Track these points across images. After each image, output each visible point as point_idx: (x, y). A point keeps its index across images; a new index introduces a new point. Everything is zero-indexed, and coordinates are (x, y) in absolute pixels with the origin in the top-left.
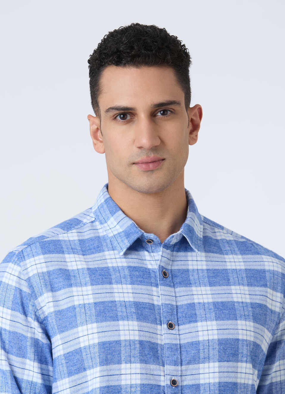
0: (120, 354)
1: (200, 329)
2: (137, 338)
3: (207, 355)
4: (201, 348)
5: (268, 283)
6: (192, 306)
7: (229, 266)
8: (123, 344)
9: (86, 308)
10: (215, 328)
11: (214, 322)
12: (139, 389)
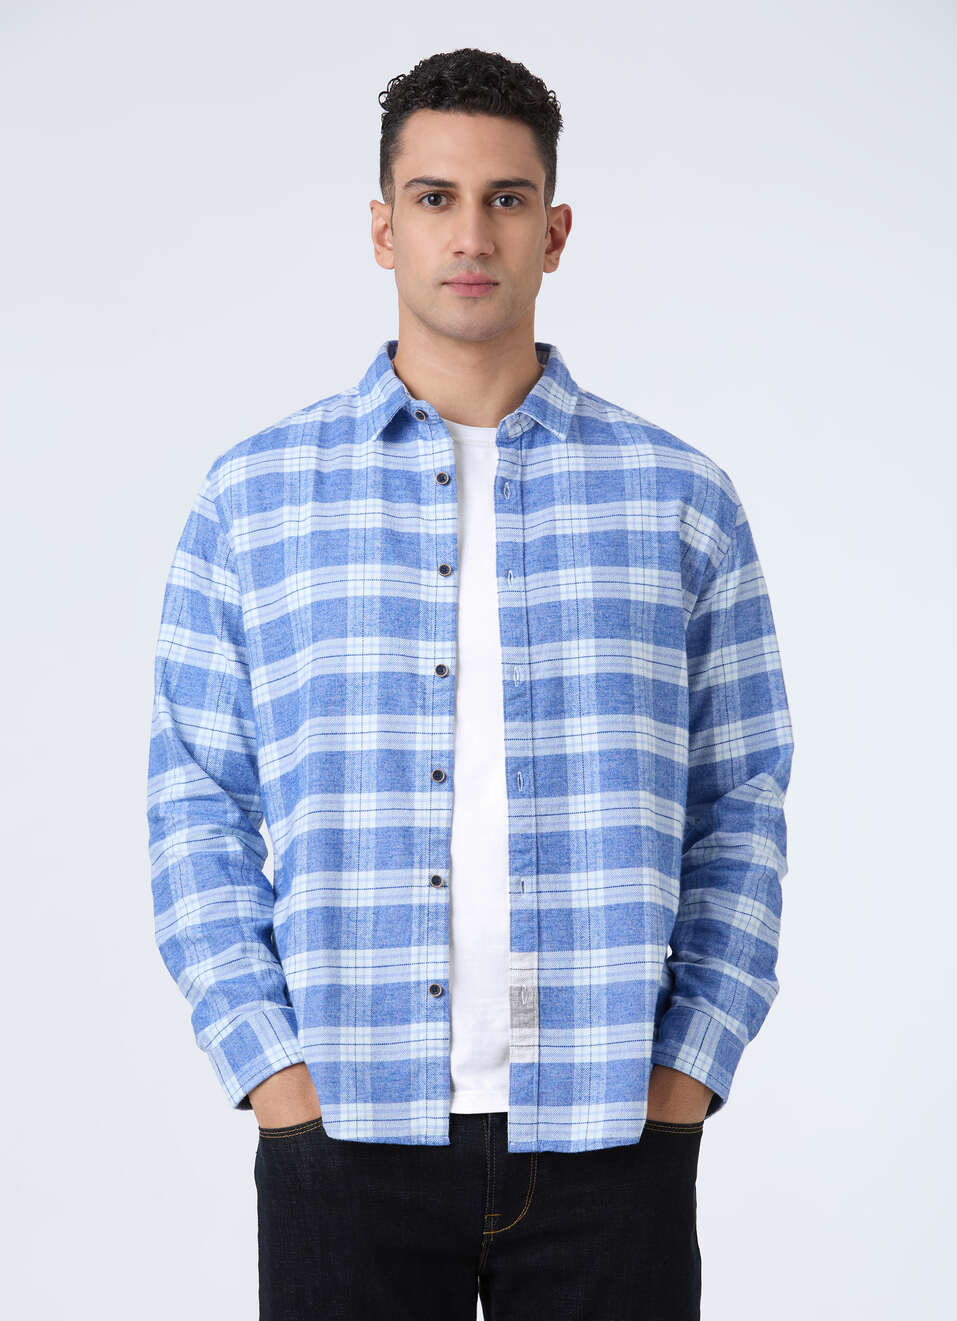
0: (345, 619)
2: (377, 593)
3: (574, 626)
5: (694, 498)
7: (627, 465)
8: (351, 603)
9: (300, 544)
12: (375, 681)
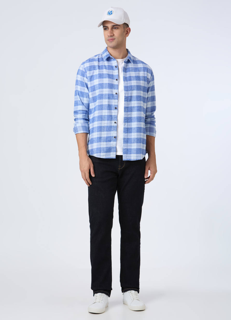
1: (132, 82)
4: (133, 87)
6: (130, 77)
10: (136, 82)
11: (135, 81)
